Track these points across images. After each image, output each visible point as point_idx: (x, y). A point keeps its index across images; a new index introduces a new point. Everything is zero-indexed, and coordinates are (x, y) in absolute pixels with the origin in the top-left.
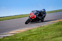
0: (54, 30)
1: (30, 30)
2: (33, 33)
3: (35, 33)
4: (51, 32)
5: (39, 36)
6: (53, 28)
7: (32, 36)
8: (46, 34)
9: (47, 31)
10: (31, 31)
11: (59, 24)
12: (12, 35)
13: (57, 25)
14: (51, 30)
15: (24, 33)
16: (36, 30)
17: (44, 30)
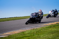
0: (46, 32)
1: (23, 32)
2: (26, 35)
3: (28, 35)
4: (43, 34)
5: (31, 38)
6: (45, 30)
7: (25, 38)
8: (38, 36)
9: (39, 34)
10: (25, 33)
11: (51, 27)
12: (6, 36)
13: (49, 28)
14: (43, 33)
15: (17, 35)
16: (29, 32)
17: (36, 32)
